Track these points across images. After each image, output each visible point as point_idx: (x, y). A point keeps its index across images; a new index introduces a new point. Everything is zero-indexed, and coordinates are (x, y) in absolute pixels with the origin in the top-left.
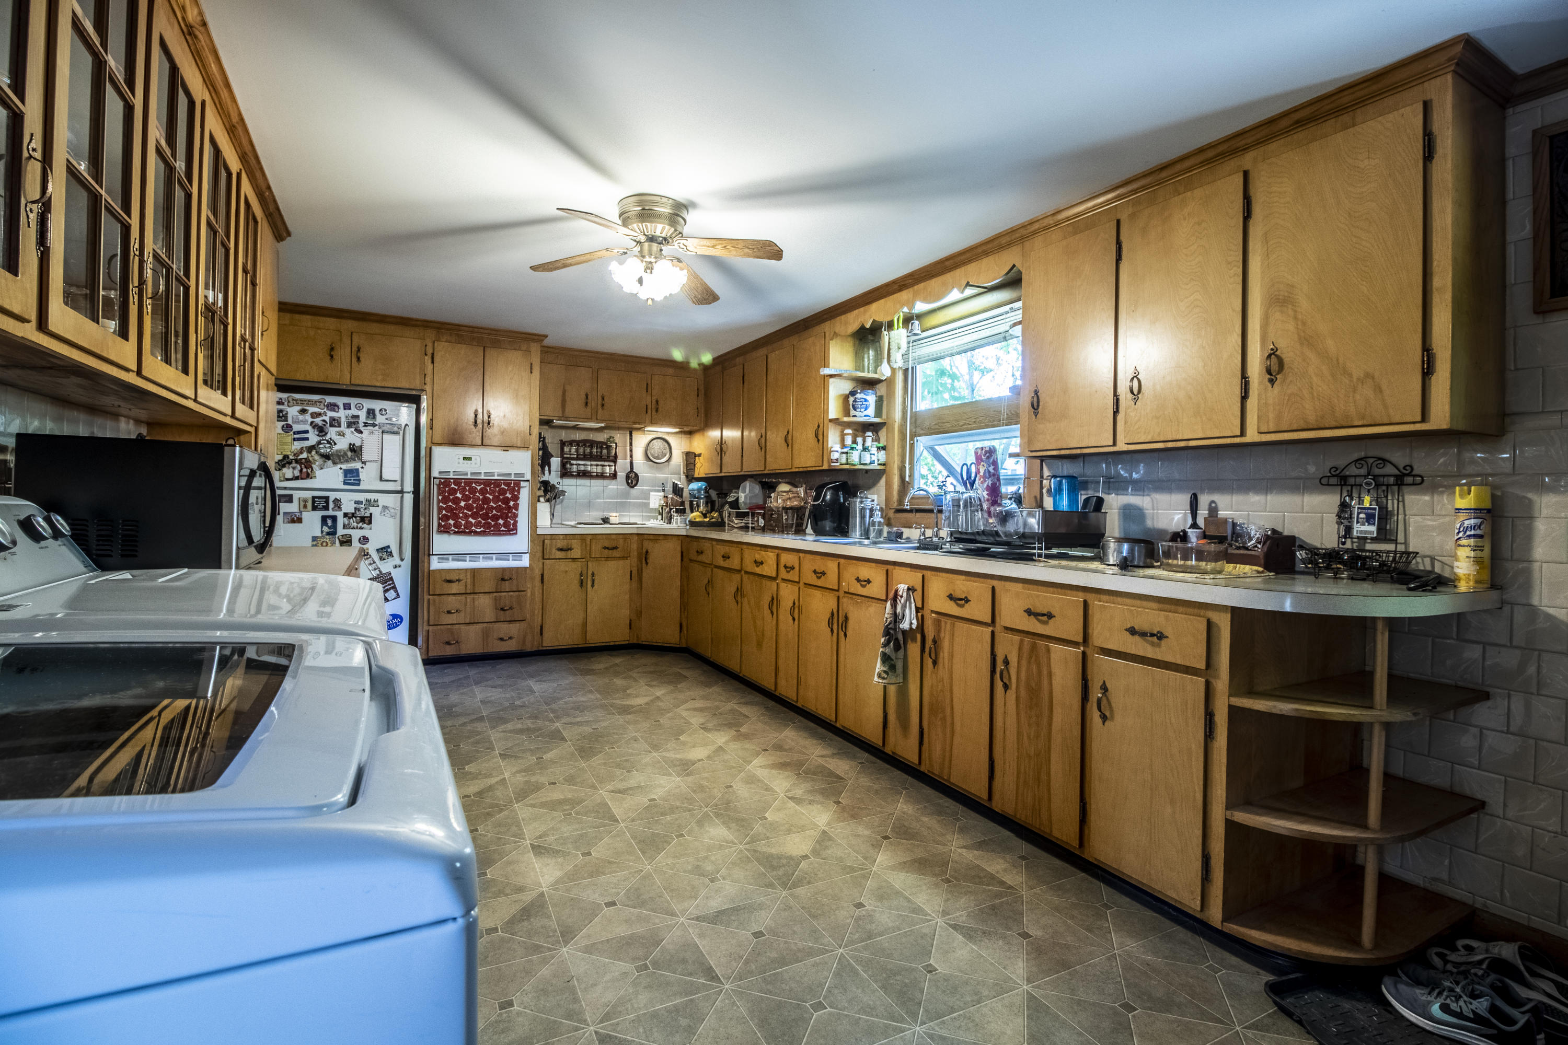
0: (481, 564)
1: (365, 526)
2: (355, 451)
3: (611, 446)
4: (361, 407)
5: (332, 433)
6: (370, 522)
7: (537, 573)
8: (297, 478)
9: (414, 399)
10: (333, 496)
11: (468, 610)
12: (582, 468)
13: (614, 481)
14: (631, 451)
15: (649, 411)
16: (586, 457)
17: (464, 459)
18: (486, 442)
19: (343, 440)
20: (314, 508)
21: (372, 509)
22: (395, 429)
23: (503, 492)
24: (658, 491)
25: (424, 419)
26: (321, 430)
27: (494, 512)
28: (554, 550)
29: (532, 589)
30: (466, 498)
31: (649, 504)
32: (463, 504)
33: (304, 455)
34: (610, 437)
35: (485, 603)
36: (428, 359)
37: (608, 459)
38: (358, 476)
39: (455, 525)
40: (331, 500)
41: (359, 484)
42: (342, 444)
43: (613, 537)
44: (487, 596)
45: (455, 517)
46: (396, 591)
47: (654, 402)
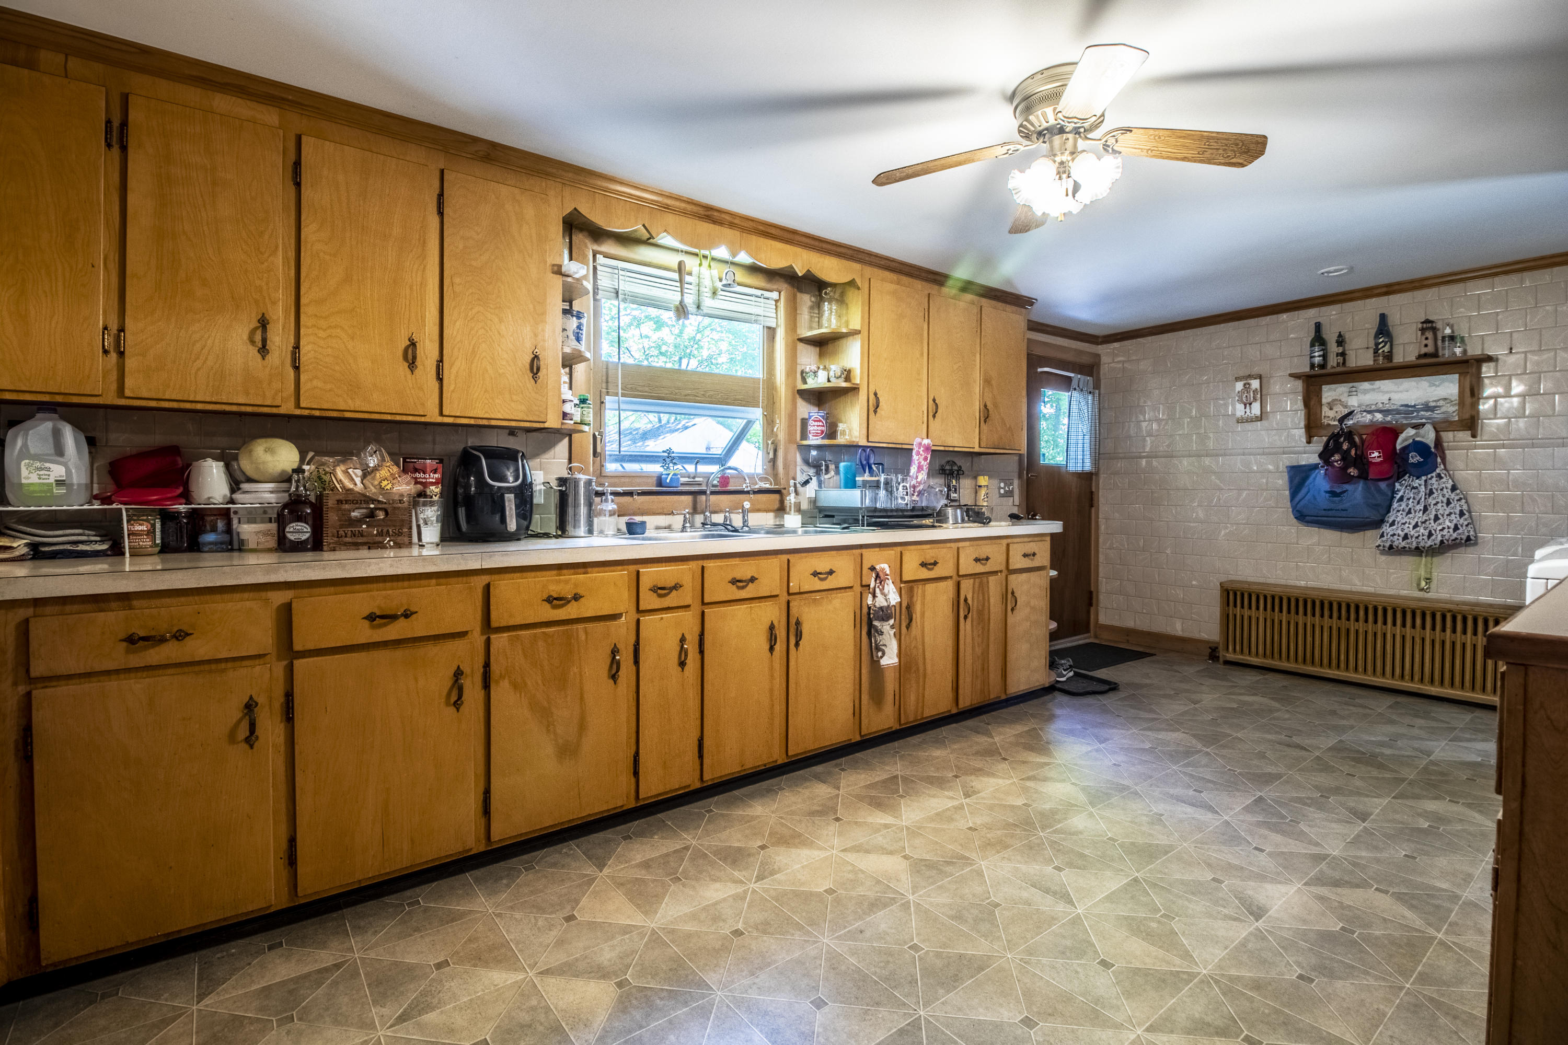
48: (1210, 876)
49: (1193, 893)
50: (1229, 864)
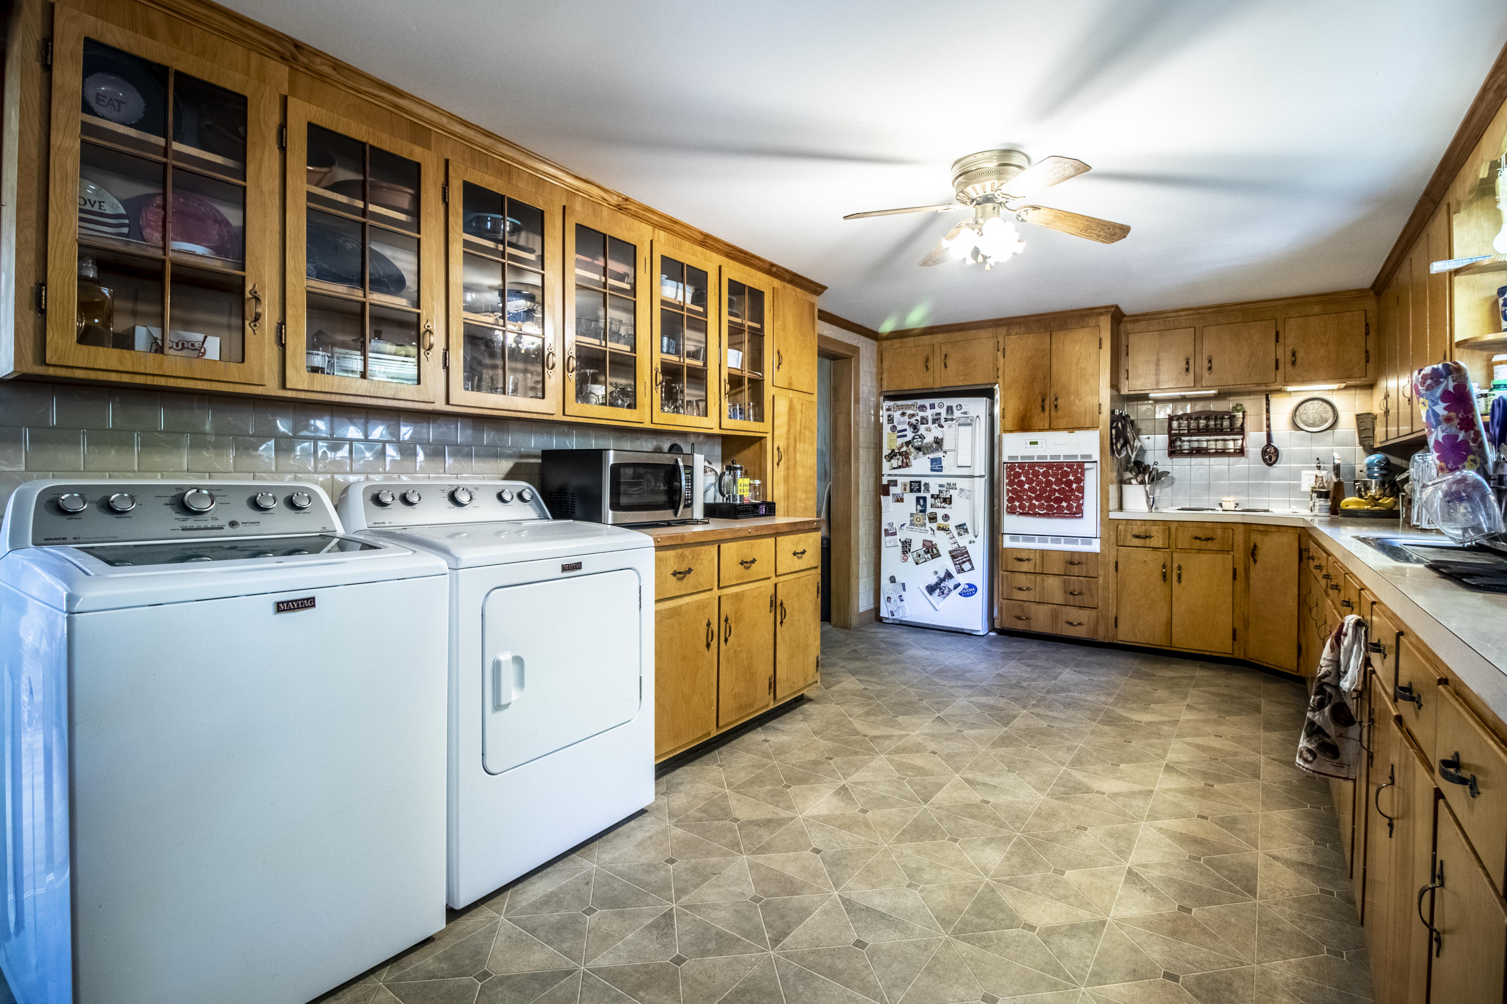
0: (1049, 546)
1: (946, 505)
2: (939, 442)
3: (1234, 416)
4: (941, 405)
5: (922, 429)
6: (950, 503)
7: (1112, 560)
8: (900, 467)
9: (988, 393)
10: (924, 480)
11: (1038, 590)
12: (1195, 445)
13: (1243, 459)
14: (1268, 419)
15: (1281, 366)
16: (1199, 432)
17: (1031, 443)
18: (1054, 425)
19: (930, 434)
20: (912, 491)
21: (952, 492)
22: (969, 421)
23: (1066, 474)
24: (1311, 468)
25: (997, 410)
26: (915, 428)
27: (1057, 494)
28: (1129, 537)
29: (1105, 577)
30: (1029, 481)
31: (1300, 485)
32: (1026, 486)
33: (904, 449)
34: (1237, 405)
35: (1054, 585)
36: (1000, 354)
37: (1232, 430)
38: (941, 463)
39: (1020, 507)
40: (922, 484)
41: (941, 471)
42: (929, 439)
43: (1207, 525)
44: (1056, 578)
45: (1020, 499)
46: (971, 564)
47: (1289, 354)
48: (869, 815)
49: (883, 797)
50: (850, 830)
